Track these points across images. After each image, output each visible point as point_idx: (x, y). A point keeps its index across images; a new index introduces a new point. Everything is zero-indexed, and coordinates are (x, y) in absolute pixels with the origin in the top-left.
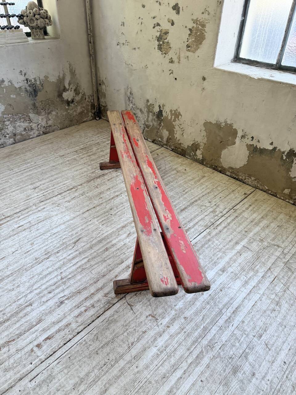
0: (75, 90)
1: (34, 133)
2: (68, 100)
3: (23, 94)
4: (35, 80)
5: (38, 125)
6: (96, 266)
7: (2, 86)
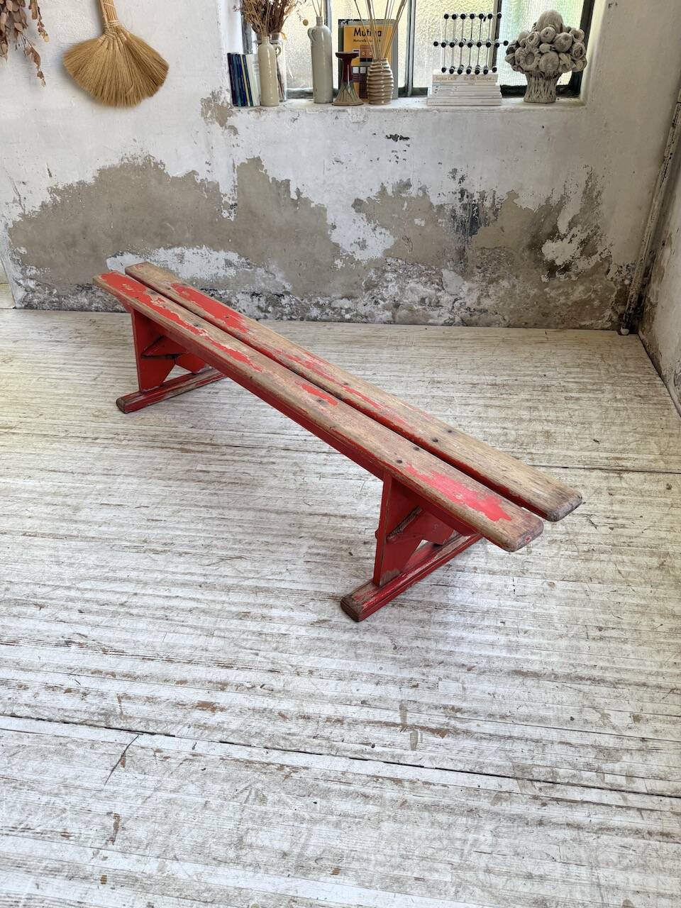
0: (583, 243)
1: (439, 316)
2: (554, 262)
3: (443, 222)
4: (483, 197)
5: (456, 300)
6: (188, 630)
7: (403, 195)
